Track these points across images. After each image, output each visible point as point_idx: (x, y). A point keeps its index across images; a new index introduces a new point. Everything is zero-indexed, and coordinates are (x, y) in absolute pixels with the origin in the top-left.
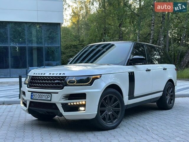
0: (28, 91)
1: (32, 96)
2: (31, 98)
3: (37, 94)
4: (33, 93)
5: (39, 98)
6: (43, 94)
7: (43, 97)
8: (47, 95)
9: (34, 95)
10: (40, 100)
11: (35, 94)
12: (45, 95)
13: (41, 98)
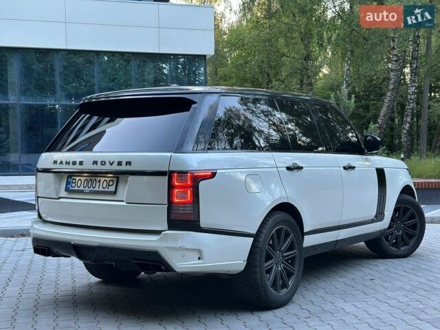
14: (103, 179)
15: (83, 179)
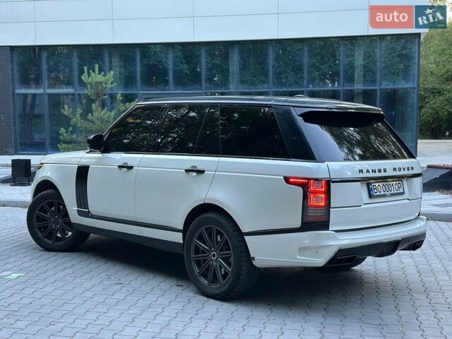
14: (394, 183)
15: (381, 184)
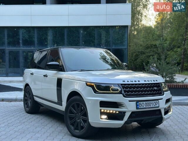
0: (129, 101)
1: (137, 105)
2: (137, 108)
3: (144, 103)
4: (139, 103)
5: (147, 107)
6: (151, 102)
7: (151, 104)
8: (155, 102)
9: (140, 104)
10: (148, 108)
11: (142, 103)
12: (153, 102)
13: (149, 107)
